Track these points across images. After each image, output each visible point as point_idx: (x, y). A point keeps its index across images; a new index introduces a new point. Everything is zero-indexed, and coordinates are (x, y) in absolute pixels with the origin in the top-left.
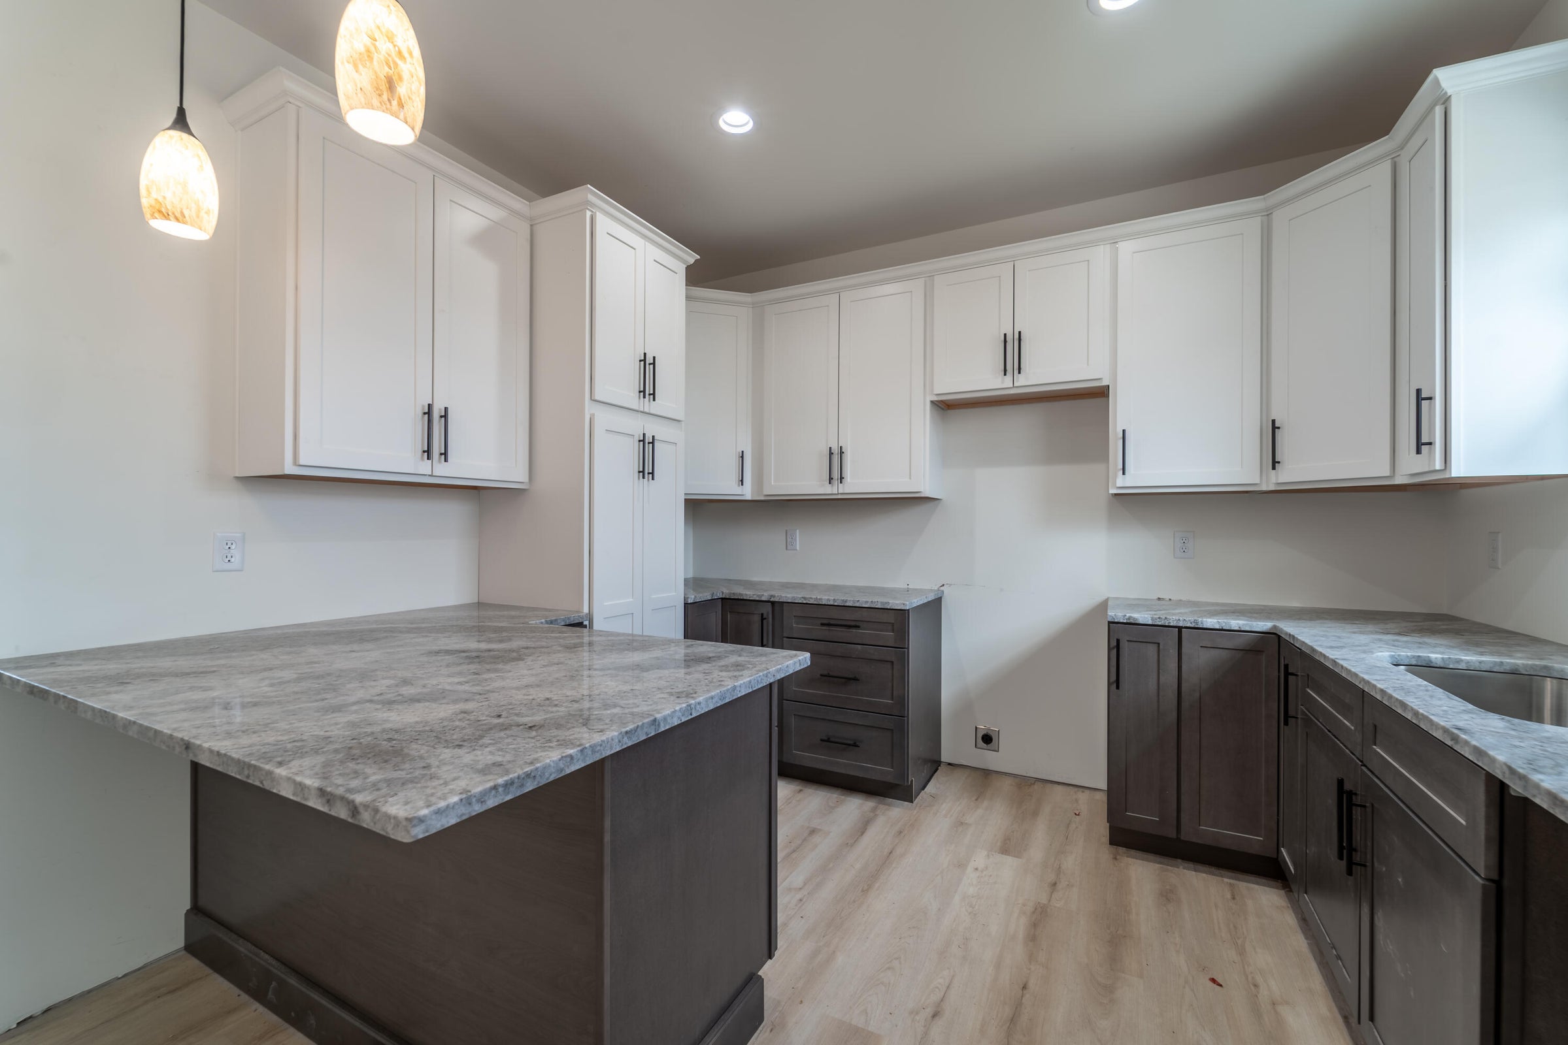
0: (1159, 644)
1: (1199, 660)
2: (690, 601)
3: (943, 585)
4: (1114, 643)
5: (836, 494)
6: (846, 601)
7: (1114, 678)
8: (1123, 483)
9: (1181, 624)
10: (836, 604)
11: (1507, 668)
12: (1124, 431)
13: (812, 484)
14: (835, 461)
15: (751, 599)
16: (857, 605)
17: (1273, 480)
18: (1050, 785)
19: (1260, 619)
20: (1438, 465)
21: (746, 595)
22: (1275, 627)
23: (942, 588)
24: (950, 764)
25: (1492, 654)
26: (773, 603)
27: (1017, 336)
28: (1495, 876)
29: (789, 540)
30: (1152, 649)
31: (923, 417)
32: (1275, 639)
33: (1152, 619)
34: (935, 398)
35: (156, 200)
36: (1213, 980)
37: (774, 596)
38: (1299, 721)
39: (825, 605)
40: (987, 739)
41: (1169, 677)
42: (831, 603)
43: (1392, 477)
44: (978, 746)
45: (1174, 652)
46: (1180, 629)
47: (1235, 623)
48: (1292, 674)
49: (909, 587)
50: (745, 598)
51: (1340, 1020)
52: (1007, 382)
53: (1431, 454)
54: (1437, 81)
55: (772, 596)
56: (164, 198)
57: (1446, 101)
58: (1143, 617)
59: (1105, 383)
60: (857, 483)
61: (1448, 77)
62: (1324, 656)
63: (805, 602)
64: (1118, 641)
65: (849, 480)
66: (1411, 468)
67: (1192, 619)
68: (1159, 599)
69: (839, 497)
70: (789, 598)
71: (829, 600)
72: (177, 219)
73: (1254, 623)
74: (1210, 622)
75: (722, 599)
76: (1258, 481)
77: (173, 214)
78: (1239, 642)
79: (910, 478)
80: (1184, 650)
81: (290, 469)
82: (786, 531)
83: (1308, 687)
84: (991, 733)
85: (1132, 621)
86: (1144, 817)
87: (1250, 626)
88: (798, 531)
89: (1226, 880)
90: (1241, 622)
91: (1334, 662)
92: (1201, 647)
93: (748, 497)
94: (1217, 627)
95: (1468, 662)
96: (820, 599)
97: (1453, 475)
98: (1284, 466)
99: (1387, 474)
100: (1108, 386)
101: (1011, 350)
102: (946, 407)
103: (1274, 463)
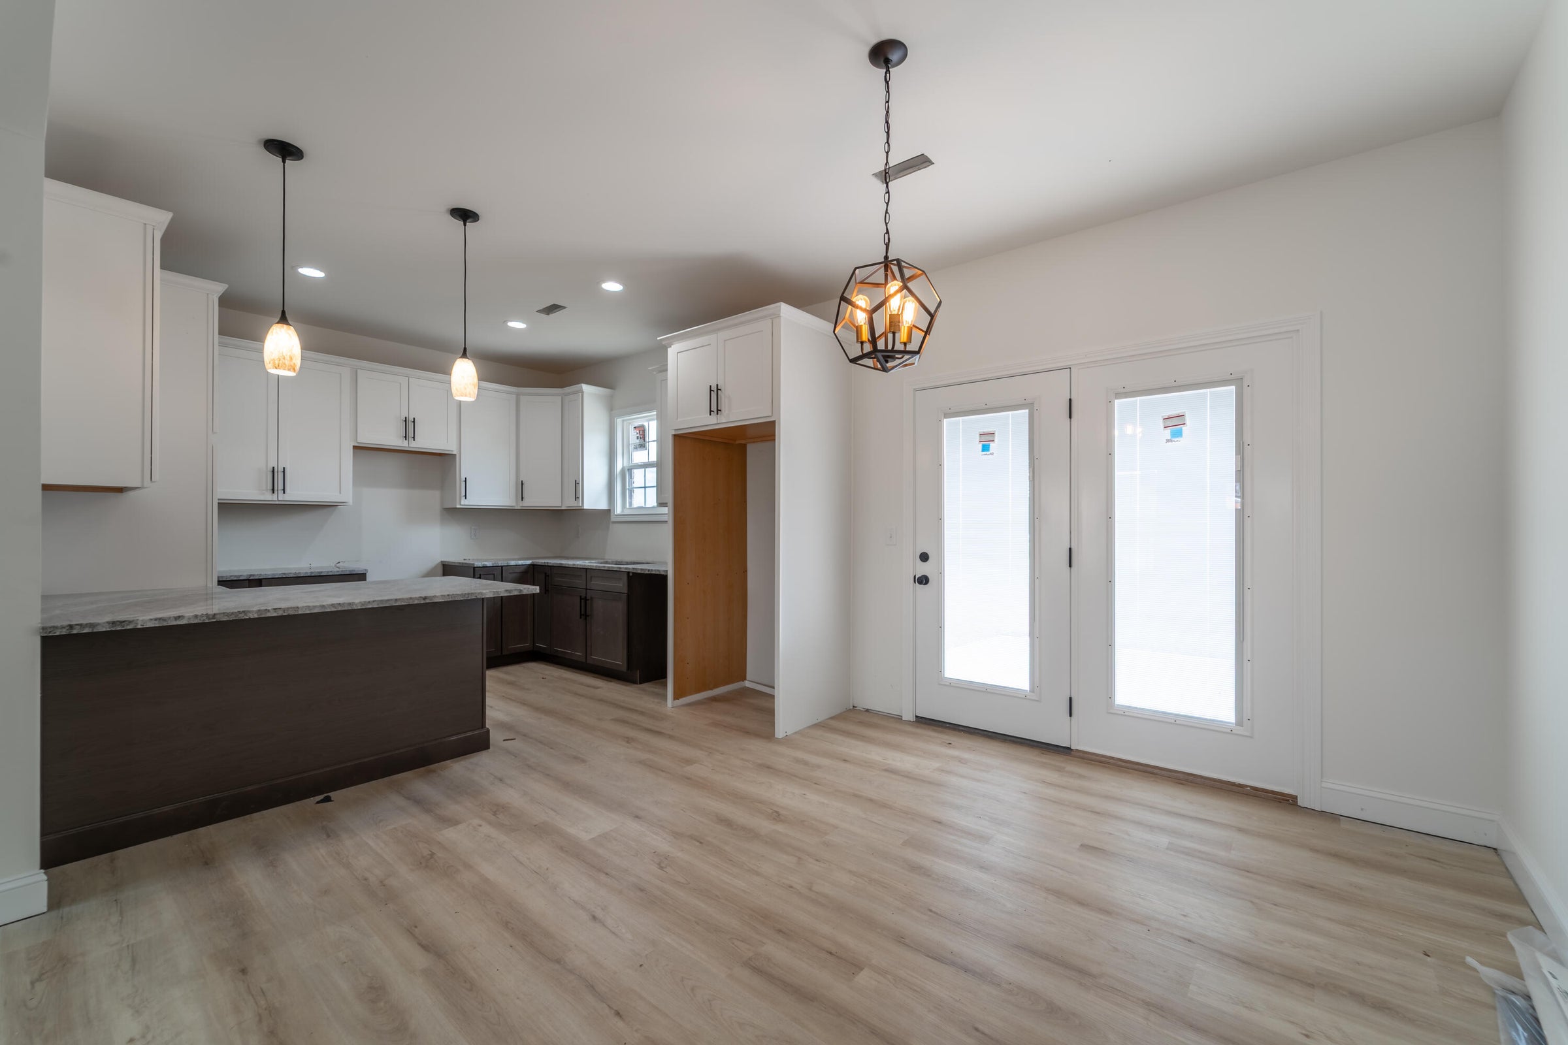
0: (494, 575)
1: (509, 578)
8: (465, 504)
9: (503, 565)
12: (465, 478)
14: (277, 477)
17: (519, 506)
20: (580, 505)
27: (412, 419)
28: (628, 593)
30: (491, 577)
31: (349, 453)
32: (533, 566)
33: (491, 564)
34: (357, 445)
36: (542, 678)
37: (254, 575)
42: (309, 575)
43: (561, 507)
45: (500, 577)
46: (502, 567)
47: (520, 562)
48: (547, 576)
52: (406, 444)
53: (579, 500)
54: (581, 387)
57: (583, 393)
59: (454, 453)
60: (294, 494)
61: (585, 387)
62: (567, 564)
64: (480, 575)
65: (289, 493)
66: (570, 503)
69: (277, 503)
76: (513, 506)
79: (340, 493)
80: (504, 576)
81: (147, 485)
83: (556, 578)
87: (526, 563)
89: (518, 665)
90: (523, 562)
91: (574, 564)
92: (510, 573)
94: (515, 565)
97: (584, 508)
98: (526, 499)
99: (560, 505)
100: (455, 455)
101: (409, 426)
102: (355, 447)
103: (522, 498)
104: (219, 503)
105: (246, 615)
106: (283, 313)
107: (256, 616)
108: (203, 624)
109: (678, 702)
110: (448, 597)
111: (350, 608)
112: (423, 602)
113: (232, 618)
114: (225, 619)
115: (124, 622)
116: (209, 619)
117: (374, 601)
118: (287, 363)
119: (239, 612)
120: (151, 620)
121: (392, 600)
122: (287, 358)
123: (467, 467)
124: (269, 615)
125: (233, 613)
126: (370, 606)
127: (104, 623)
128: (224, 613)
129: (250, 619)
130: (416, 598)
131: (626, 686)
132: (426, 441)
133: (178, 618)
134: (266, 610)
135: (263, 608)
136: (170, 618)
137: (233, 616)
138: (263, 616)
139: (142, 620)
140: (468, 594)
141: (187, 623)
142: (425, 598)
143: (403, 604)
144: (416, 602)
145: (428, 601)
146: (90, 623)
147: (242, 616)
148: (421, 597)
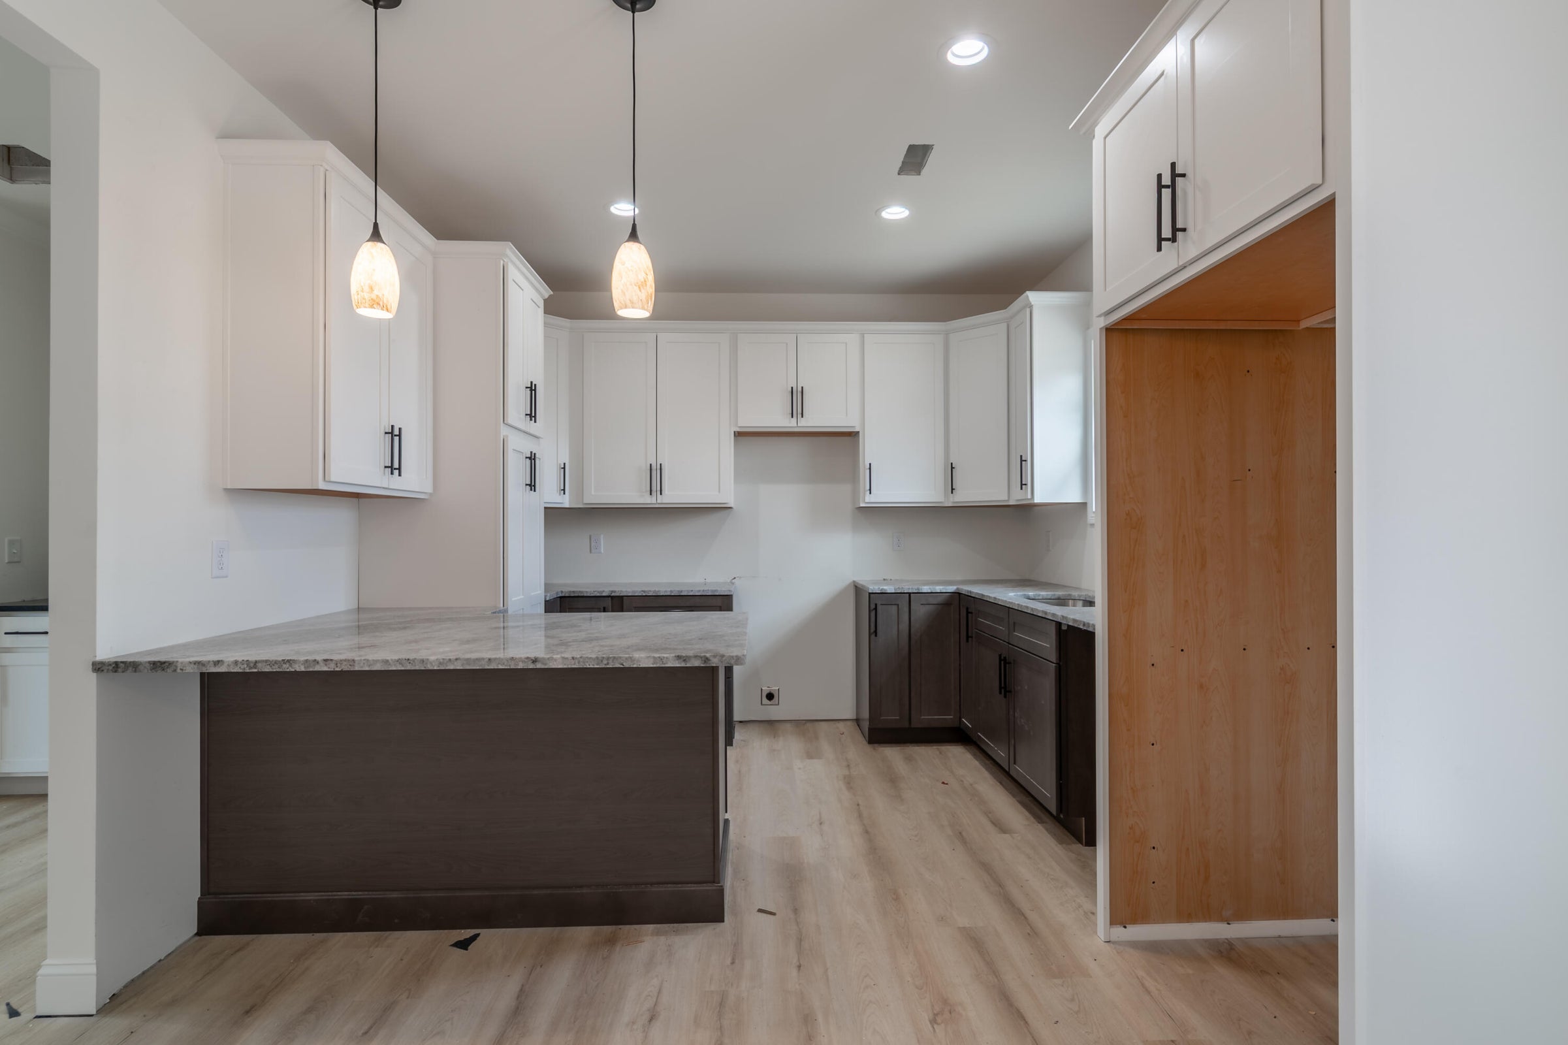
0: (898, 605)
1: (921, 612)
2: (548, 599)
3: (735, 578)
4: (873, 606)
5: (655, 504)
6: (681, 592)
7: (873, 629)
8: (869, 500)
9: (910, 591)
10: (673, 594)
11: (1056, 597)
12: (870, 464)
13: (633, 494)
14: (655, 476)
15: (592, 595)
16: (691, 594)
17: (951, 500)
18: (817, 723)
19: (951, 585)
20: (1029, 497)
21: (587, 592)
22: (958, 589)
23: (733, 581)
24: (741, 722)
25: (1051, 591)
26: (612, 597)
27: (800, 389)
28: (1058, 662)
29: (593, 544)
30: (895, 608)
31: (729, 442)
32: (958, 595)
33: (895, 589)
34: (738, 430)
35: (377, 296)
36: (943, 783)
37: (615, 592)
38: (974, 638)
39: (663, 596)
40: (770, 696)
41: (904, 626)
43: (1008, 500)
44: (763, 703)
45: (906, 609)
46: (910, 594)
47: (938, 589)
48: (970, 613)
49: (707, 581)
50: (585, 595)
51: (999, 784)
52: (793, 423)
53: (1027, 489)
54: (1028, 296)
55: (612, 591)
56: (383, 295)
57: (1031, 307)
58: (890, 589)
59: (857, 430)
60: (672, 496)
61: (1033, 297)
62: (989, 597)
63: (644, 594)
64: (876, 605)
65: (666, 492)
66: (1017, 497)
67: (916, 587)
68: (884, 579)
69: (657, 506)
70: (629, 592)
71: (666, 591)
72: (387, 310)
73: (948, 587)
74: (926, 589)
75: (561, 597)
76: (942, 500)
77: (386, 306)
78: (940, 599)
79: (719, 491)
80: (912, 607)
81: (322, 486)
82: (590, 536)
83: (978, 617)
84: (772, 692)
85: (884, 591)
86: (891, 717)
87: (946, 590)
88: (602, 536)
89: (935, 747)
90: (941, 587)
91: (995, 598)
92: (922, 604)
93: (567, 506)
94: (929, 591)
95: (1043, 595)
96: (658, 591)
97: (1035, 502)
98: (957, 492)
99: (1006, 499)
100: (858, 432)
101: (796, 400)
102: (739, 435)
103: (952, 489)
104: (545, 508)
105: (291, 665)
106: (376, 226)
107: (303, 669)
108: (243, 674)
109: (1119, 933)
110: (573, 662)
111: (423, 668)
112: (531, 666)
113: (276, 669)
114: (267, 669)
115: (165, 663)
116: (251, 668)
117: (457, 659)
118: (367, 296)
119: (283, 660)
120: (190, 663)
121: (483, 659)
122: (366, 289)
123: (871, 450)
124: (317, 668)
125: (276, 662)
126: (452, 667)
127: (146, 662)
128: (266, 661)
129: (296, 672)
130: (521, 660)
131: (1061, 842)
132: (817, 418)
133: (217, 663)
134: (315, 660)
135: (310, 658)
136: (209, 662)
137: (276, 666)
138: (311, 670)
139: (182, 663)
140: (608, 658)
141: (227, 671)
142: (535, 661)
143: (500, 667)
144: (521, 666)
145: (539, 666)
146: (133, 662)
147: (286, 668)
148: (528, 658)
